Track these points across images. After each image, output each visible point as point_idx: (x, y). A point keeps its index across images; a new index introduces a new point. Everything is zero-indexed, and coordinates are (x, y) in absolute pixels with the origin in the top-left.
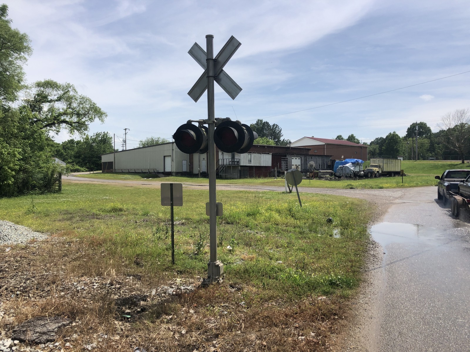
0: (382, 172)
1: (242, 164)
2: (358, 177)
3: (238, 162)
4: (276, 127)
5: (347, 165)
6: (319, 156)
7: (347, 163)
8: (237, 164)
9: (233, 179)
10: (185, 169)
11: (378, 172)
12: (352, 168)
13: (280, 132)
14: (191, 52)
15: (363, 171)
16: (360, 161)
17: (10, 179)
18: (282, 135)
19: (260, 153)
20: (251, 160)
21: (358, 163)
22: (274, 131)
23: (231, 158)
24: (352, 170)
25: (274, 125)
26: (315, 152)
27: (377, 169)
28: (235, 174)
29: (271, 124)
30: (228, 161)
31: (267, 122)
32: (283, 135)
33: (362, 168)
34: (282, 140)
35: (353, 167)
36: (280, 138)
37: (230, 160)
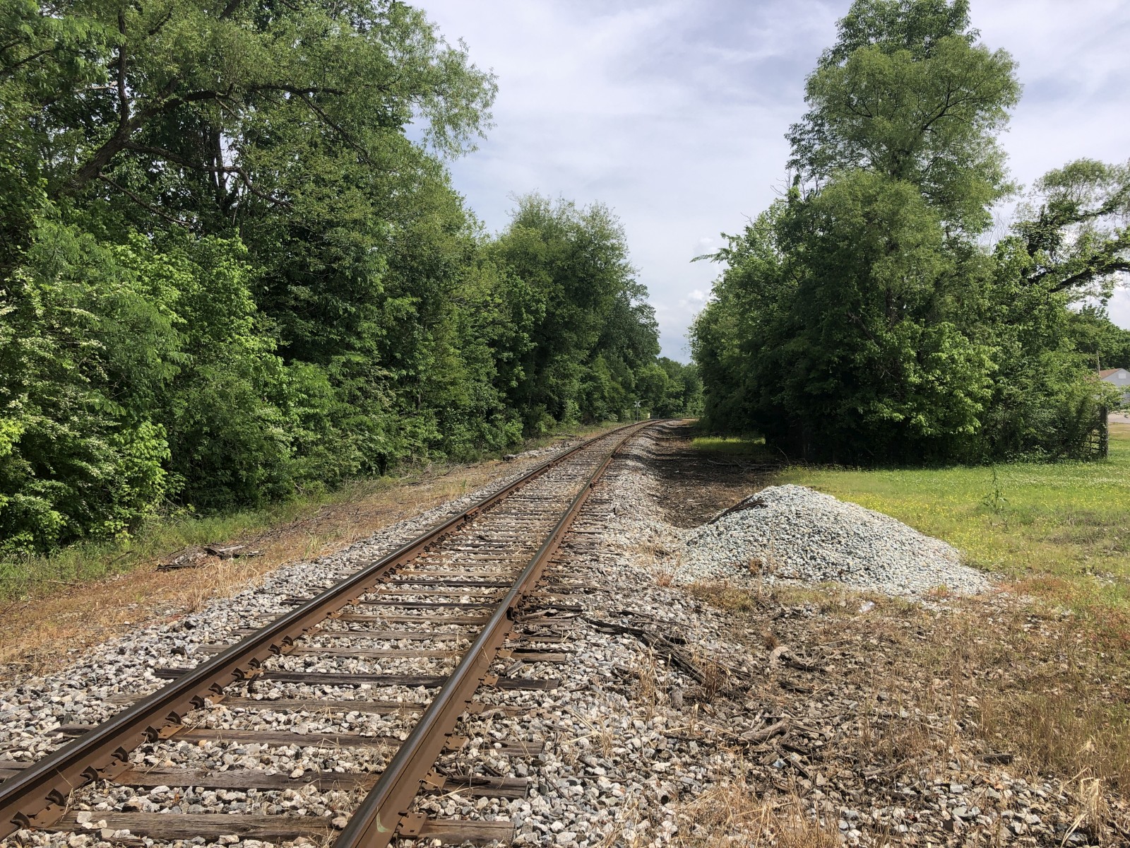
17: (971, 422)
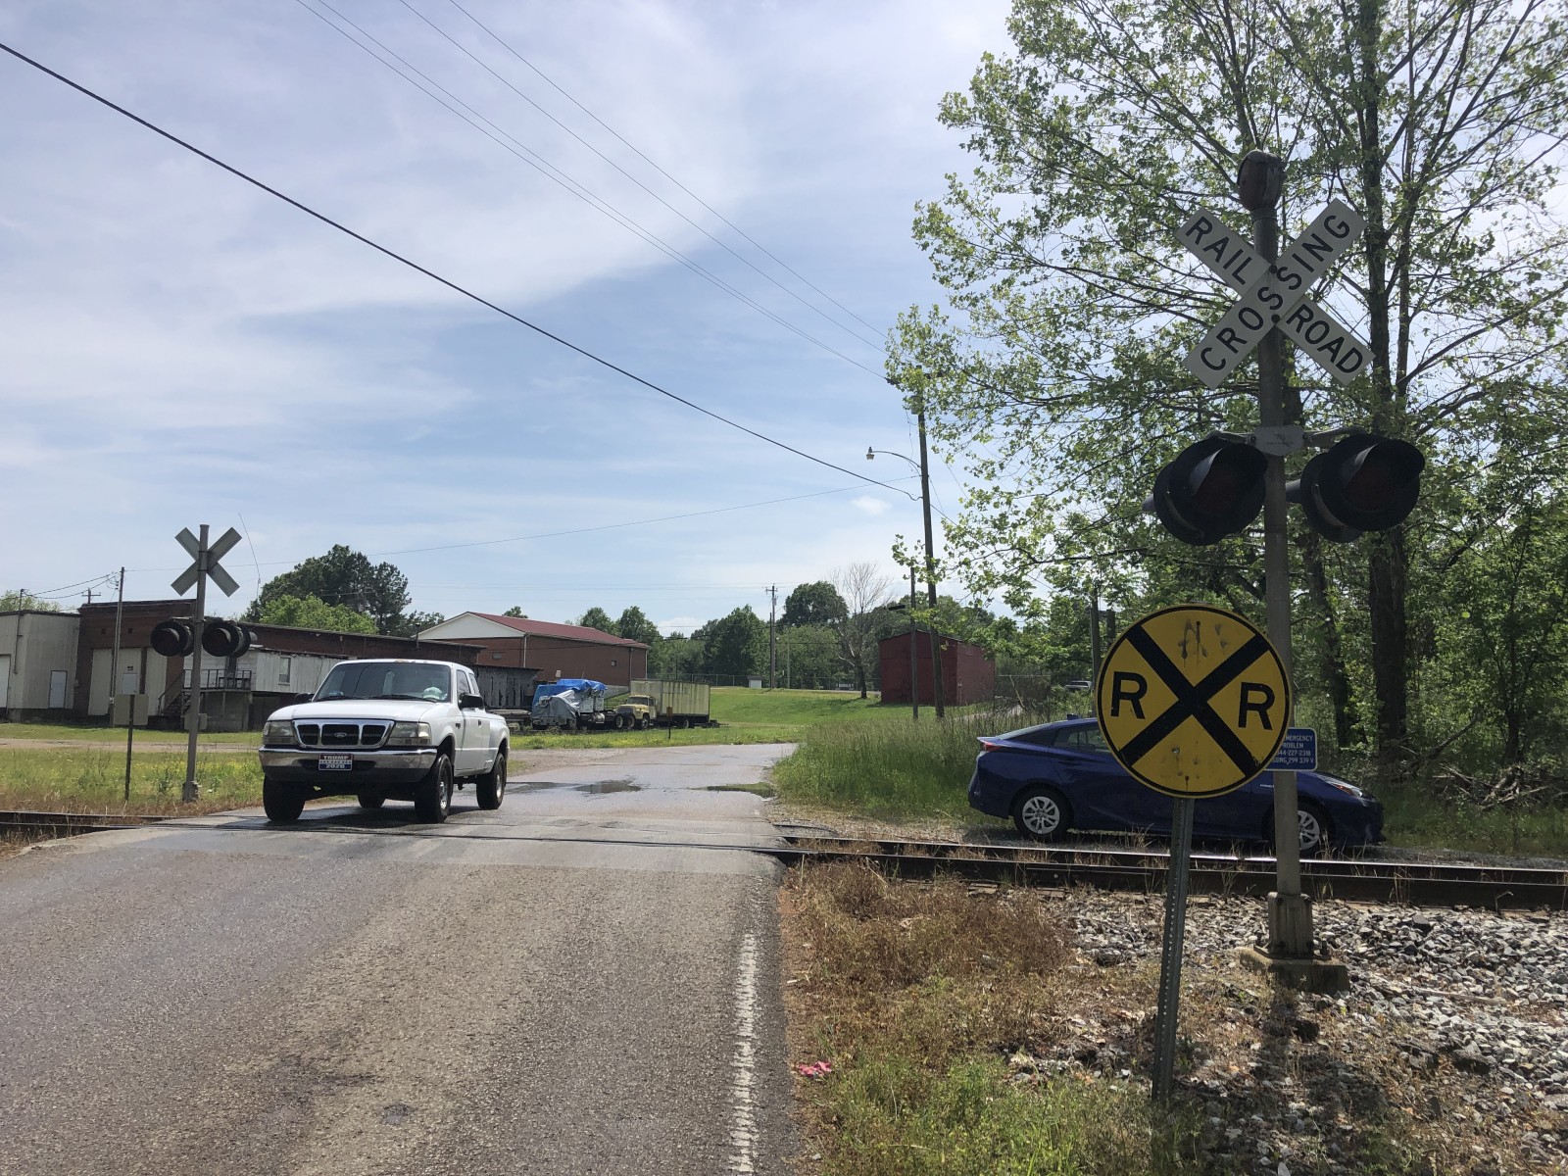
0: (658, 715)
1: (259, 686)
2: (585, 728)
3: (246, 680)
4: (389, 575)
5: (561, 696)
6: (500, 669)
7: (563, 689)
8: (243, 687)
9: (226, 731)
10: (57, 701)
11: (646, 715)
12: (573, 705)
13: (403, 589)
14: (179, 538)
15: (604, 712)
16: (597, 685)
18: (407, 598)
19: (319, 656)
20: (289, 675)
21: (591, 690)
22: (383, 587)
23: (223, 667)
24: (573, 710)
25: (383, 566)
26: (496, 657)
27: (644, 708)
28: (233, 716)
29: (375, 562)
30: (213, 677)
31: (360, 555)
32: (410, 601)
33: (601, 704)
34: (408, 617)
35: (575, 700)
36: (400, 610)
37: (222, 674)
